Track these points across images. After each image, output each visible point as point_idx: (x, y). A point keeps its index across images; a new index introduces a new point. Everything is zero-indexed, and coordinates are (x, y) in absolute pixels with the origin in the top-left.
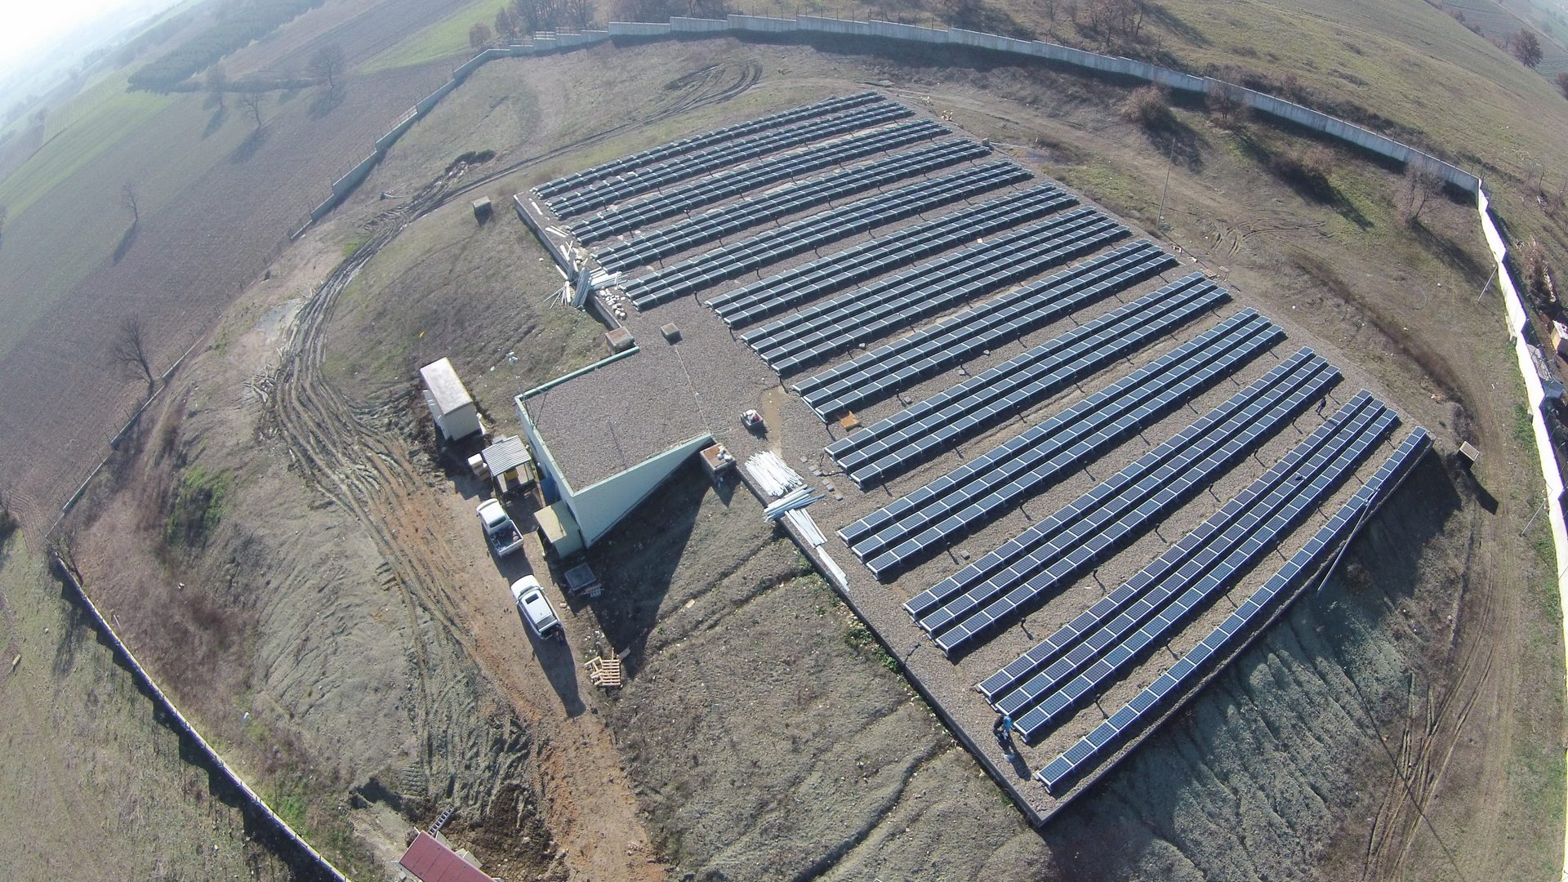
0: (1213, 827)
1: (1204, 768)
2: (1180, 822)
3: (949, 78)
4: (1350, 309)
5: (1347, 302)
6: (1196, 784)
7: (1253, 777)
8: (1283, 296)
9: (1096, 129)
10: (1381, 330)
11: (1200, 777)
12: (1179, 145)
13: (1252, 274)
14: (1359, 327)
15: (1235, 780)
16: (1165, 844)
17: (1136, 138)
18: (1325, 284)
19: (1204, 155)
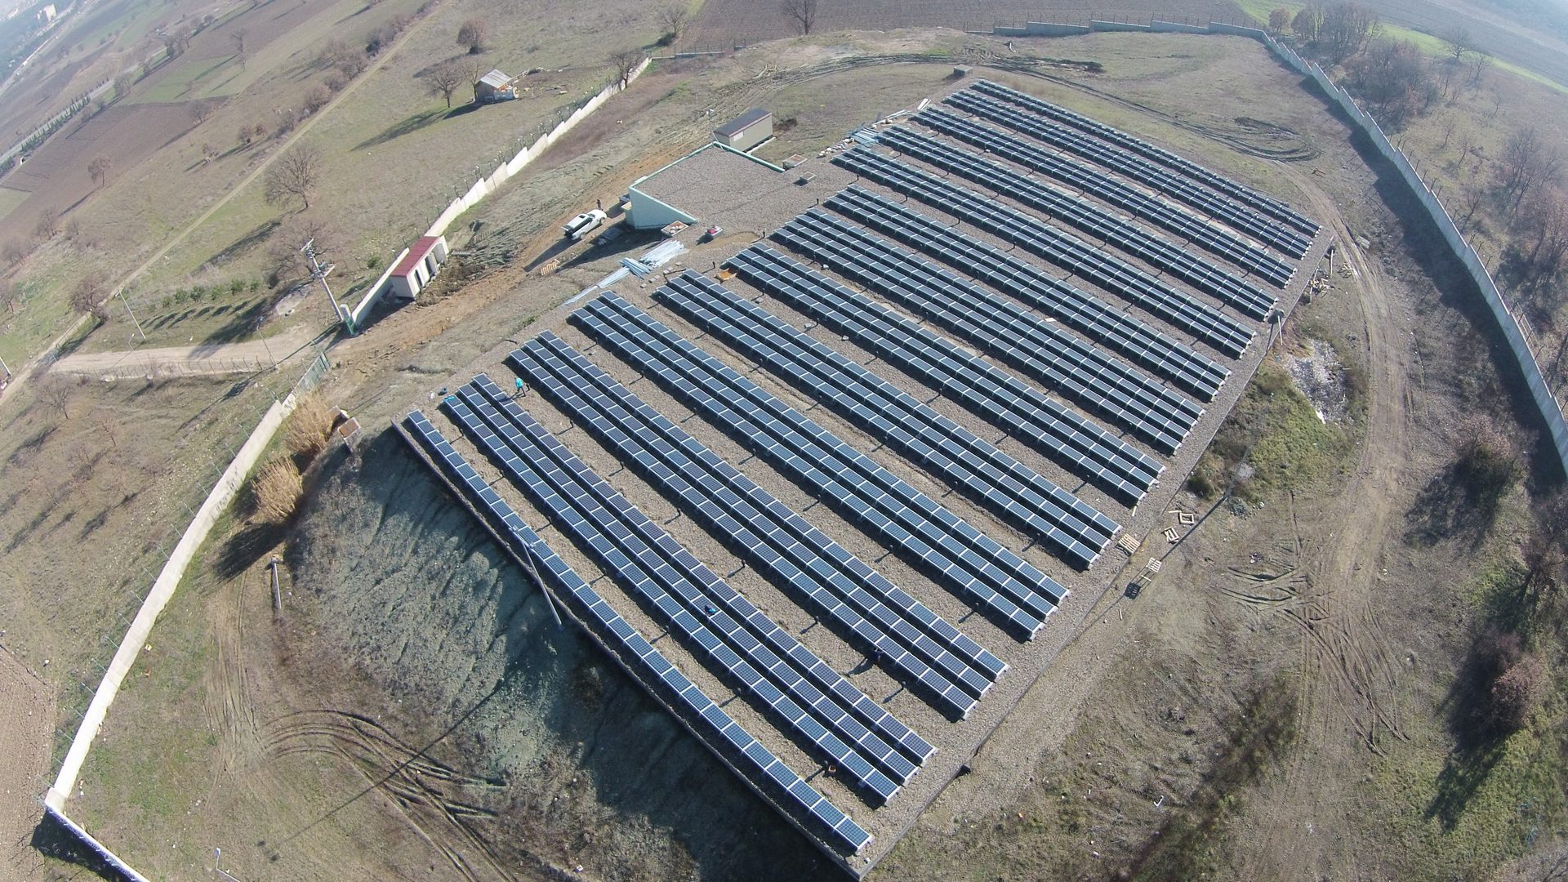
0: (387, 552)
1: (419, 529)
2: (391, 521)
3: (1413, 283)
4: (1191, 781)
5: (1207, 778)
6: (411, 524)
7: (415, 577)
8: (1166, 671)
9: (1417, 421)
10: (1157, 839)
11: (415, 526)
12: (1451, 512)
13: (1198, 624)
14: (1148, 793)
15: (413, 561)
16: (380, 515)
17: (1431, 462)
18: (1236, 740)
19: (1450, 545)
